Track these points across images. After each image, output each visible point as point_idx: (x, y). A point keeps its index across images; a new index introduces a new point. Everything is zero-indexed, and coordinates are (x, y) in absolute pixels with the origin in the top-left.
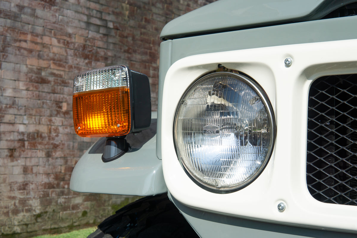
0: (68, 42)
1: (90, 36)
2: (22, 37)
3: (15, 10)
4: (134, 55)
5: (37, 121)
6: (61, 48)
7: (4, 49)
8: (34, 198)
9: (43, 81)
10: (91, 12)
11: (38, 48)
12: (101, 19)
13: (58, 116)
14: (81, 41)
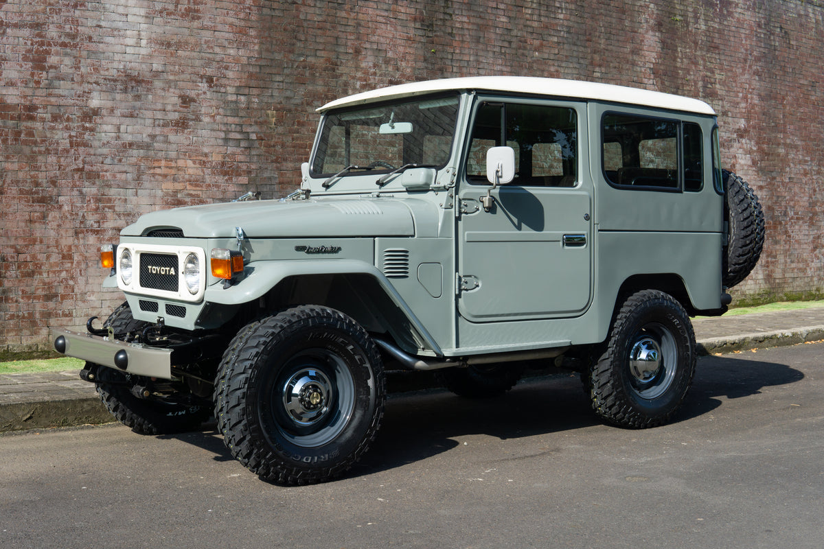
0: (204, 162)
1: (228, 152)
2: (156, 164)
3: (147, 140)
4: (284, 164)
6: (197, 168)
7: (138, 178)
9: (180, 203)
10: (229, 127)
11: (173, 172)
12: (241, 132)
14: (219, 158)
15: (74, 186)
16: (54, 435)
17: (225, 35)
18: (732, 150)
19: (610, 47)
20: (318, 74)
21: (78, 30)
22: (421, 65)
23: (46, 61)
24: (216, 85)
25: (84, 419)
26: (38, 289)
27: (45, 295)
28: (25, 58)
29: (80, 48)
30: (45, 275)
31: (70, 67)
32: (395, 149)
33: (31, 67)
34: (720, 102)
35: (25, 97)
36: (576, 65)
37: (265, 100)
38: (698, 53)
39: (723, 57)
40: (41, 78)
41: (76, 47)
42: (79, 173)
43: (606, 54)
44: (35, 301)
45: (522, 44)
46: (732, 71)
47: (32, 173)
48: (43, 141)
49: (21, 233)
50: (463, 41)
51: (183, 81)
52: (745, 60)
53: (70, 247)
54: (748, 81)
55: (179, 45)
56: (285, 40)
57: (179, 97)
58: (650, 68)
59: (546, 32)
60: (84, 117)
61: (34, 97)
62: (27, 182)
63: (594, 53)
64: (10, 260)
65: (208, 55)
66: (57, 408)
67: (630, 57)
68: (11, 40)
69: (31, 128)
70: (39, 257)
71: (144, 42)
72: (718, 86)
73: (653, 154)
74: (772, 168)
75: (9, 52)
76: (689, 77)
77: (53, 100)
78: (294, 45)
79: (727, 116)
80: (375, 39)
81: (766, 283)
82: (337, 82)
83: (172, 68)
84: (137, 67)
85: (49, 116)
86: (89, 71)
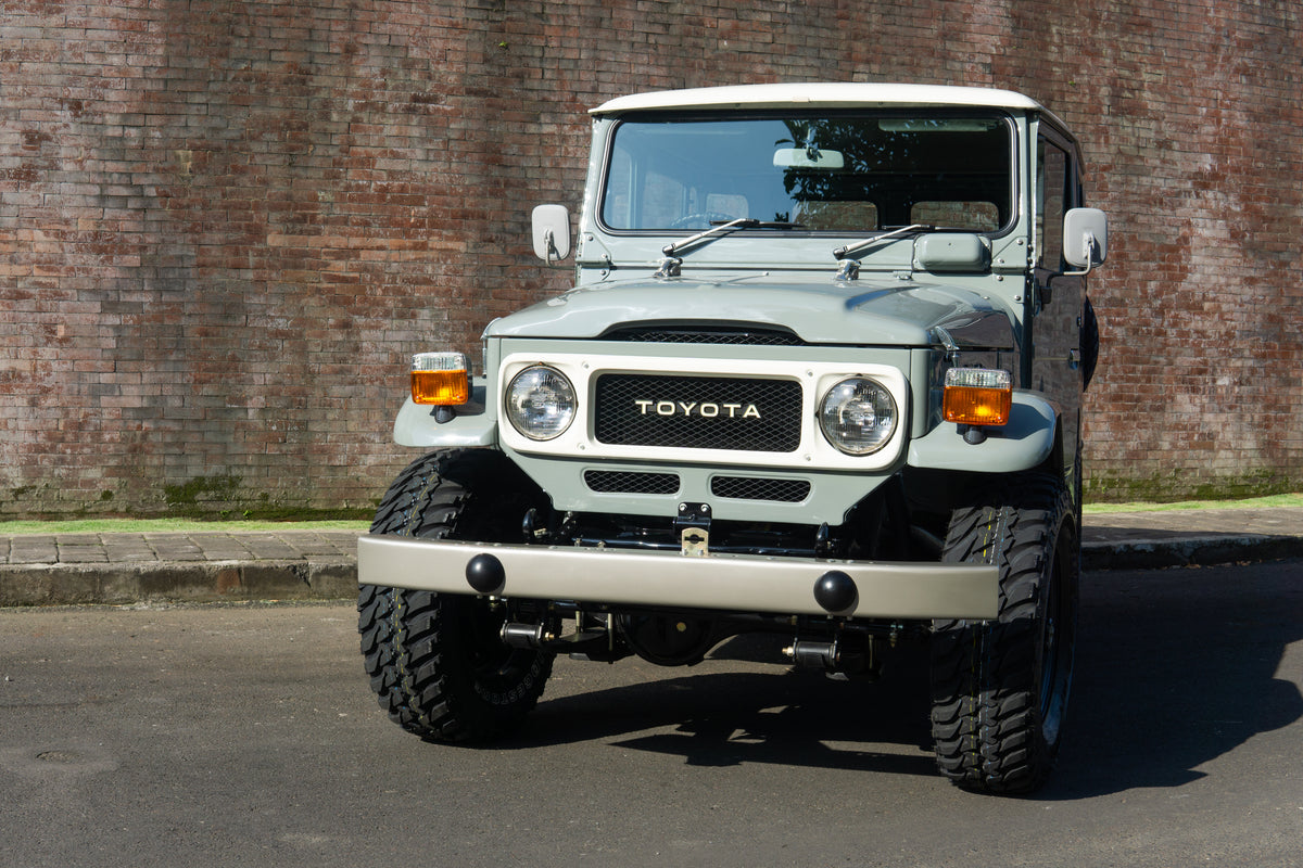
0: (63, 233)
1: (106, 217)
4: (207, 234)
5: (13, 355)
6: (51, 243)
8: (11, 464)
9: (21, 296)
10: (107, 178)
11: (11, 248)
12: (130, 185)
13: (50, 345)
14: (91, 227)
17: (103, 34)
18: (1179, 211)
19: (890, 29)
20: (272, 90)
22: (475, 68)
24: (87, 114)
32: (423, 209)
34: (1153, 124)
36: (812, 62)
37: (174, 133)
38: (1102, 35)
39: (1160, 43)
43: (884, 40)
45: (692, 28)
46: (1182, 67)
50: (565, 26)
51: (30, 109)
52: (1215, 48)
54: (1220, 86)
55: (25, 54)
56: (212, 37)
57: (23, 133)
58: (984, 65)
59: (746, 6)
63: (855, 39)
65: (73, 68)
67: (939, 45)
72: (1147, 95)
73: (989, 217)
74: (1279, 245)
76: (1076, 79)
78: (228, 44)
79: (1170, 148)
80: (383, 28)
81: (1263, 457)
82: (308, 102)
83: (11, 90)
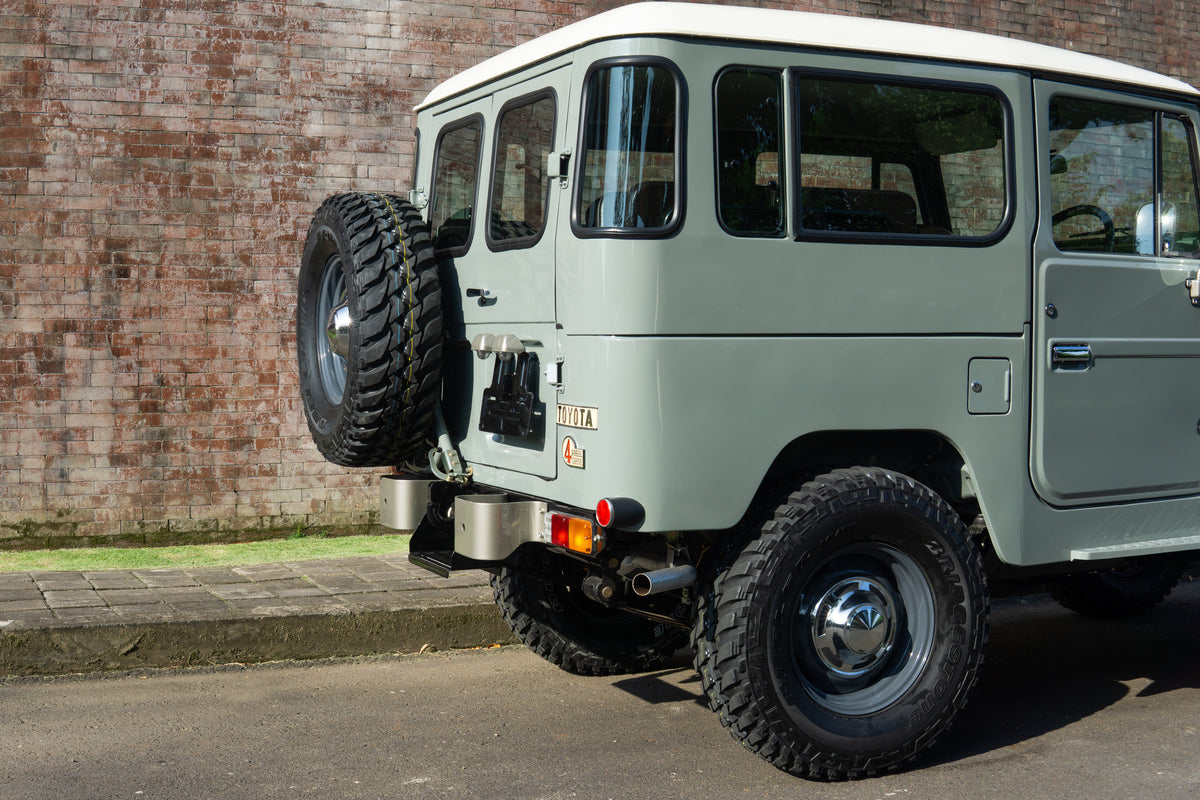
15: (280, 264)
16: (171, 680)
21: (285, 12)
23: (232, 63)
25: (228, 655)
26: (220, 430)
27: (231, 441)
28: (197, 58)
29: (289, 41)
30: (231, 408)
31: (272, 71)
33: (208, 73)
35: (198, 120)
40: (223, 89)
41: (281, 40)
42: (288, 243)
44: (213, 450)
45: (1044, 28)
47: (210, 243)
48: (227, 192)
49: (191, 339)
53: (273, 363)
59: (1086, 9)
60: (296, 152)
61: (213, 121)
62: (200, 258)
64: (172, 383)
66: (181, 634)
68: (173, 29)
69: (207, 171)
70: (220, 379)
71: (396, 30)
75: (169, 48)
77: (244, 125)
84: (385, 71)
85: (236, 151)
86: (304, 78)
